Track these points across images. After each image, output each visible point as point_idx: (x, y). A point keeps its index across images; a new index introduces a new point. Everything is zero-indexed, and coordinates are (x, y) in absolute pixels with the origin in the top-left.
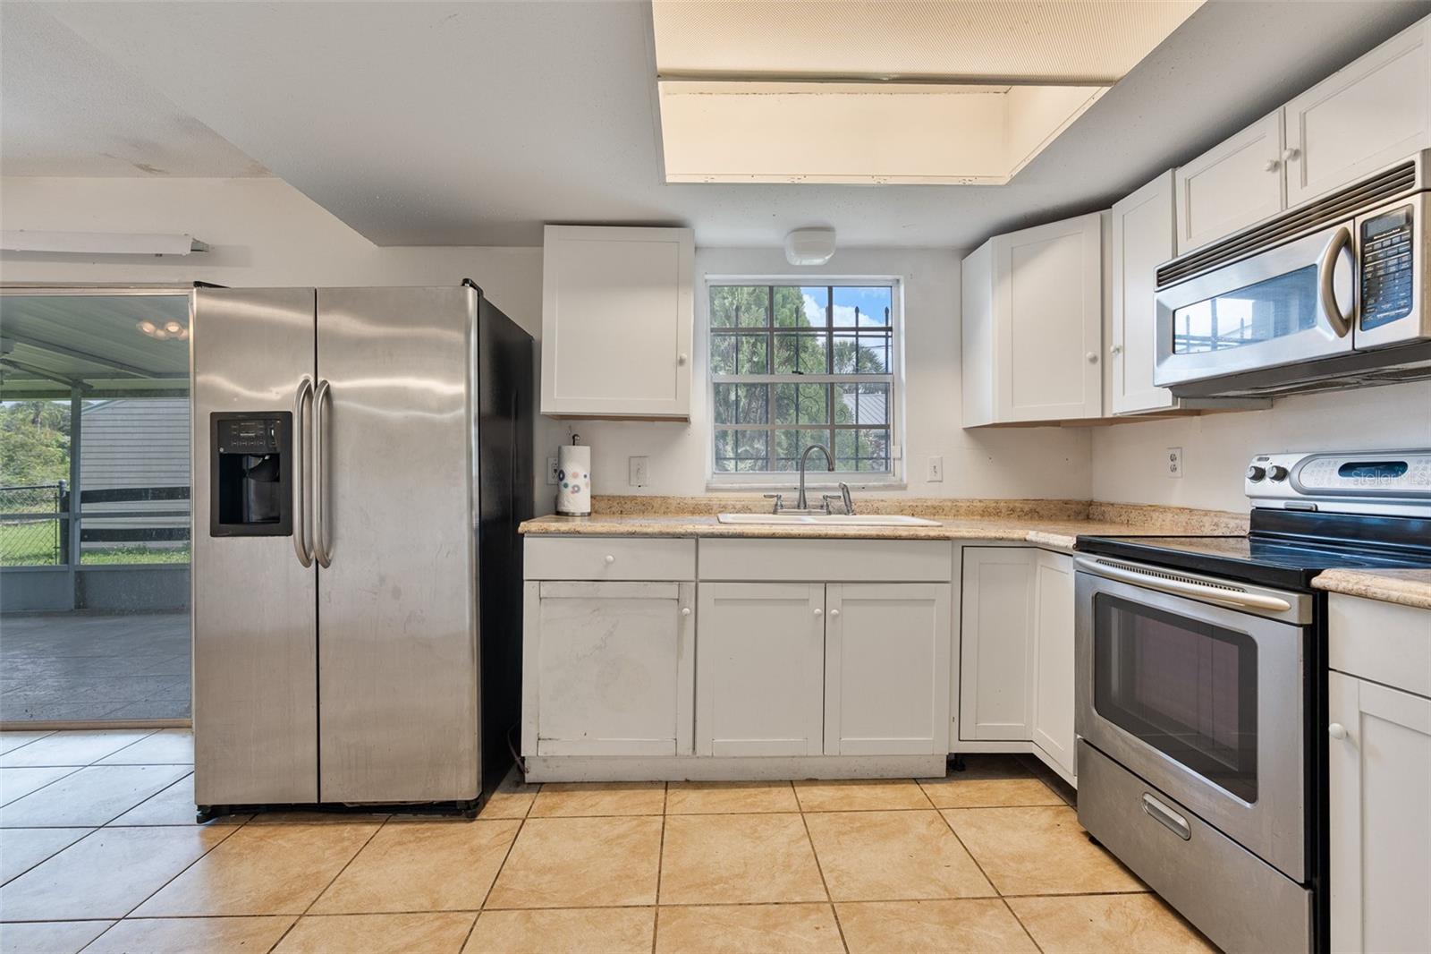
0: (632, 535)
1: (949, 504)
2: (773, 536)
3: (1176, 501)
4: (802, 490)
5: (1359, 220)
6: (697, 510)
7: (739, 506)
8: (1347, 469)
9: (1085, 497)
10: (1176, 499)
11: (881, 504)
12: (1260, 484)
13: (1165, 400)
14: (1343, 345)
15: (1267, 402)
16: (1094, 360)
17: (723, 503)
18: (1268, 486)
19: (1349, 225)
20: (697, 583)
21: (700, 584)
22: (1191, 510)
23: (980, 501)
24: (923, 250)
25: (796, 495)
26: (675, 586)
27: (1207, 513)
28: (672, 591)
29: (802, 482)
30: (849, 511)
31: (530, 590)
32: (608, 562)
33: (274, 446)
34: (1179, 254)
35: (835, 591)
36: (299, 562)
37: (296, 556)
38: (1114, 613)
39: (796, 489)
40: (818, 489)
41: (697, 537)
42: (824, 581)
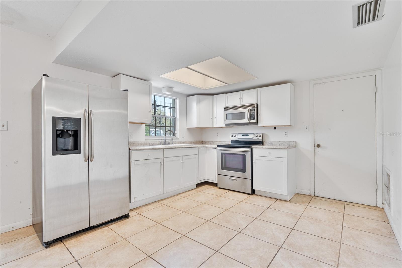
0: (153, 149)
1: (185, 142)
2: (176, 148)
3: (218, 140)
4: (165, 140)
5: (250, 108)
7: (152, 143)
8: (243, 135)
9: (202, 140)
11: (176, 142)
12: (232, 137)
13: (224, 126)
14: (248, 122)
15: (232, 127)
17: (149, 143)
18: (233, 137)
19: (249, 109)
21: (165, 159)
22: (221, 141)
23: (189, 141)
24: (182, 94)
26: (160, 159)
27: (223, 142)
28: (159, 160)
29: (165, 138)
30: (172, 144)
31: (133, 163)
32: (148, 155)
33: (76, 128)
34: (226, 106)
35: (184, 157)
36: (84, 161)
37: (83, 159)
38: (224, 155)
39: (163, 139)
40: (167, 139)
41: (164, 149)
42: (182, 156)
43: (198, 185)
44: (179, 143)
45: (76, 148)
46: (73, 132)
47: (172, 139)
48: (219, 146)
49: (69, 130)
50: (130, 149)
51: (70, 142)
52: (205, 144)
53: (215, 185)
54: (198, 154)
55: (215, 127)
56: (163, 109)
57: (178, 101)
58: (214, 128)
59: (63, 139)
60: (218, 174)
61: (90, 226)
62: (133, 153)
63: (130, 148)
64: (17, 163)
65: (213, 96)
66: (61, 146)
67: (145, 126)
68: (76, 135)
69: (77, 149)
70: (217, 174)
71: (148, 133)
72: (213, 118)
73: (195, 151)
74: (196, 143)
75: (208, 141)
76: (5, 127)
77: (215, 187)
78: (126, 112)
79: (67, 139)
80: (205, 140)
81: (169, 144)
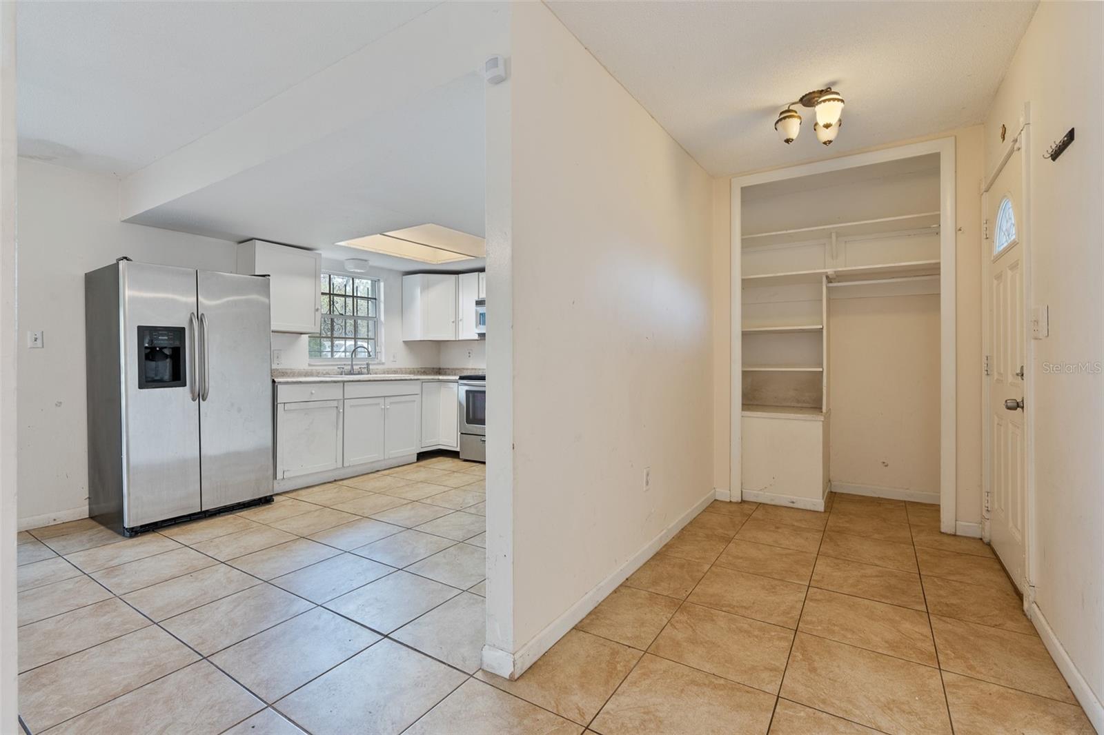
0: (321, 382)
1: (399, 370)
2: (369, 381)
3: (470, 367)
4: (352, 365)
6: (306, 375)
7: (324, 372)
9: (438, 367)
10: (470, 366)
11: (376, 371)
13: (476, 337)
16: (453, 322)
17: (318, 371)
20: (344, 399)
21: (345, 401)
22: (475, 369)
23: (408, 368)
24: (390, 270)
25: (349, 367)
26: (337, 402)
27: (480, 369)
28: (335, 404)
29: (352, 362)
30: (368, 374)
31: (280, 407)
32: (312, 393)
33: (177, 344)
34: (480, 297)
35: (388, 400)
36: (191, 399)
37: (189, 396)
38: (471, 395)
39: (349, 365)
40: (357, 365)
41: (344, 382)
42: (385, 397)
43: (422, 456)
44: (384, 373)
45: (177, 378)
46: (171, 350)
47: (368, 364)
48: (462, 378)
49: (165, 348)
50: (274, 382)
51: (165, 368)
52: (445, 374)
53: (454, 454)
54: (419, 392)
55: (460, 338)
56: (349, 301)
57: (382, 284)
58: (459, 341)
59: (154, 362)
60: (462, 433)
61: (203, 510)
62: (280, 387)
63: (275, 380)
64: (59, 406)
65: (457, 276)
66: (151, 375)
67: (309, 337)
68: (177, 356)
69: (179, 379)
70: (459, 433)
71: (316, 352)
72: (456, 322)
73: (415, 388)
74: (425, 371)
75: (452, 367)
76: (39, 342)
77: (456, 460)
78: (267, 301)
79: (160, 364)
80: (445, 367)
81: (359, 373)
